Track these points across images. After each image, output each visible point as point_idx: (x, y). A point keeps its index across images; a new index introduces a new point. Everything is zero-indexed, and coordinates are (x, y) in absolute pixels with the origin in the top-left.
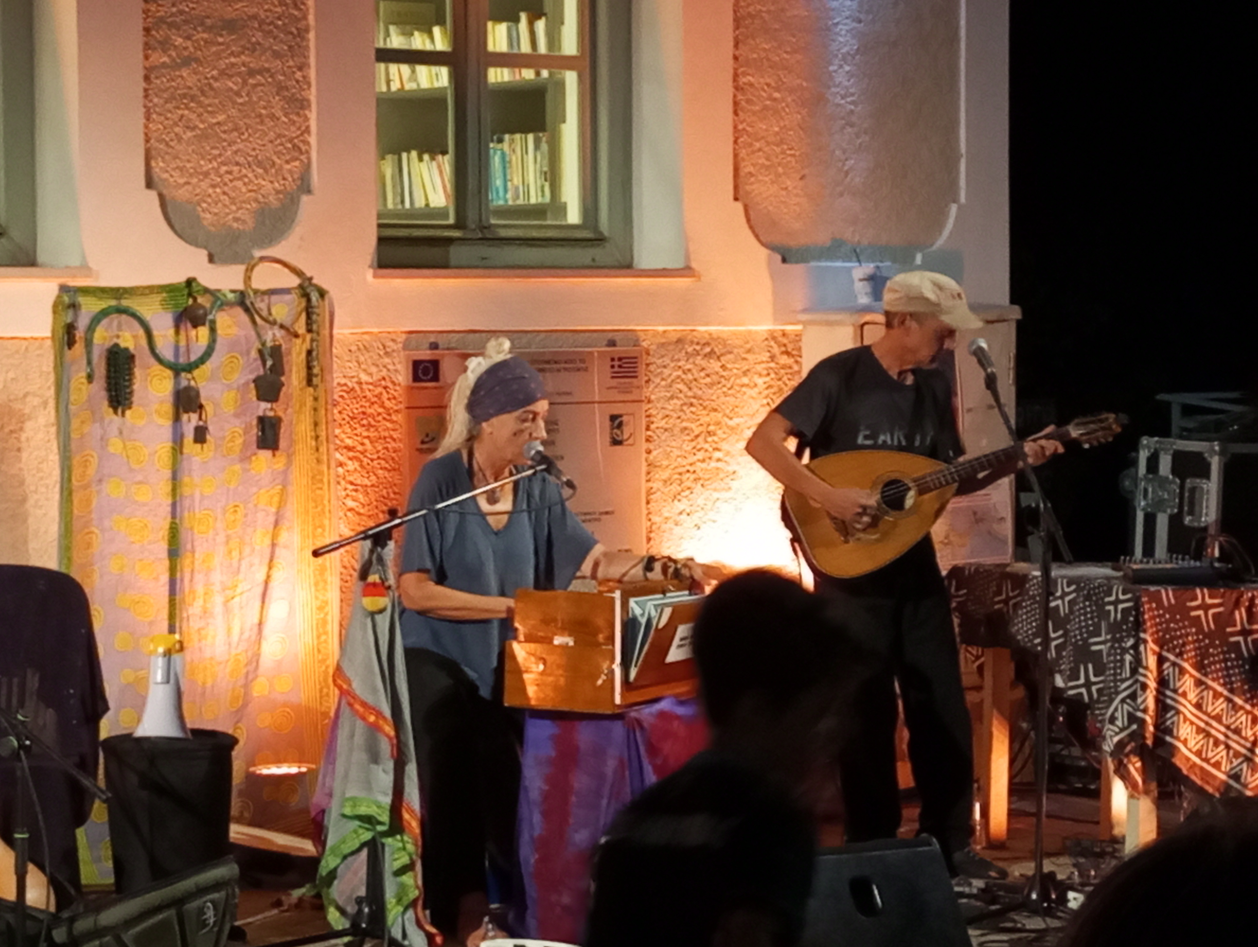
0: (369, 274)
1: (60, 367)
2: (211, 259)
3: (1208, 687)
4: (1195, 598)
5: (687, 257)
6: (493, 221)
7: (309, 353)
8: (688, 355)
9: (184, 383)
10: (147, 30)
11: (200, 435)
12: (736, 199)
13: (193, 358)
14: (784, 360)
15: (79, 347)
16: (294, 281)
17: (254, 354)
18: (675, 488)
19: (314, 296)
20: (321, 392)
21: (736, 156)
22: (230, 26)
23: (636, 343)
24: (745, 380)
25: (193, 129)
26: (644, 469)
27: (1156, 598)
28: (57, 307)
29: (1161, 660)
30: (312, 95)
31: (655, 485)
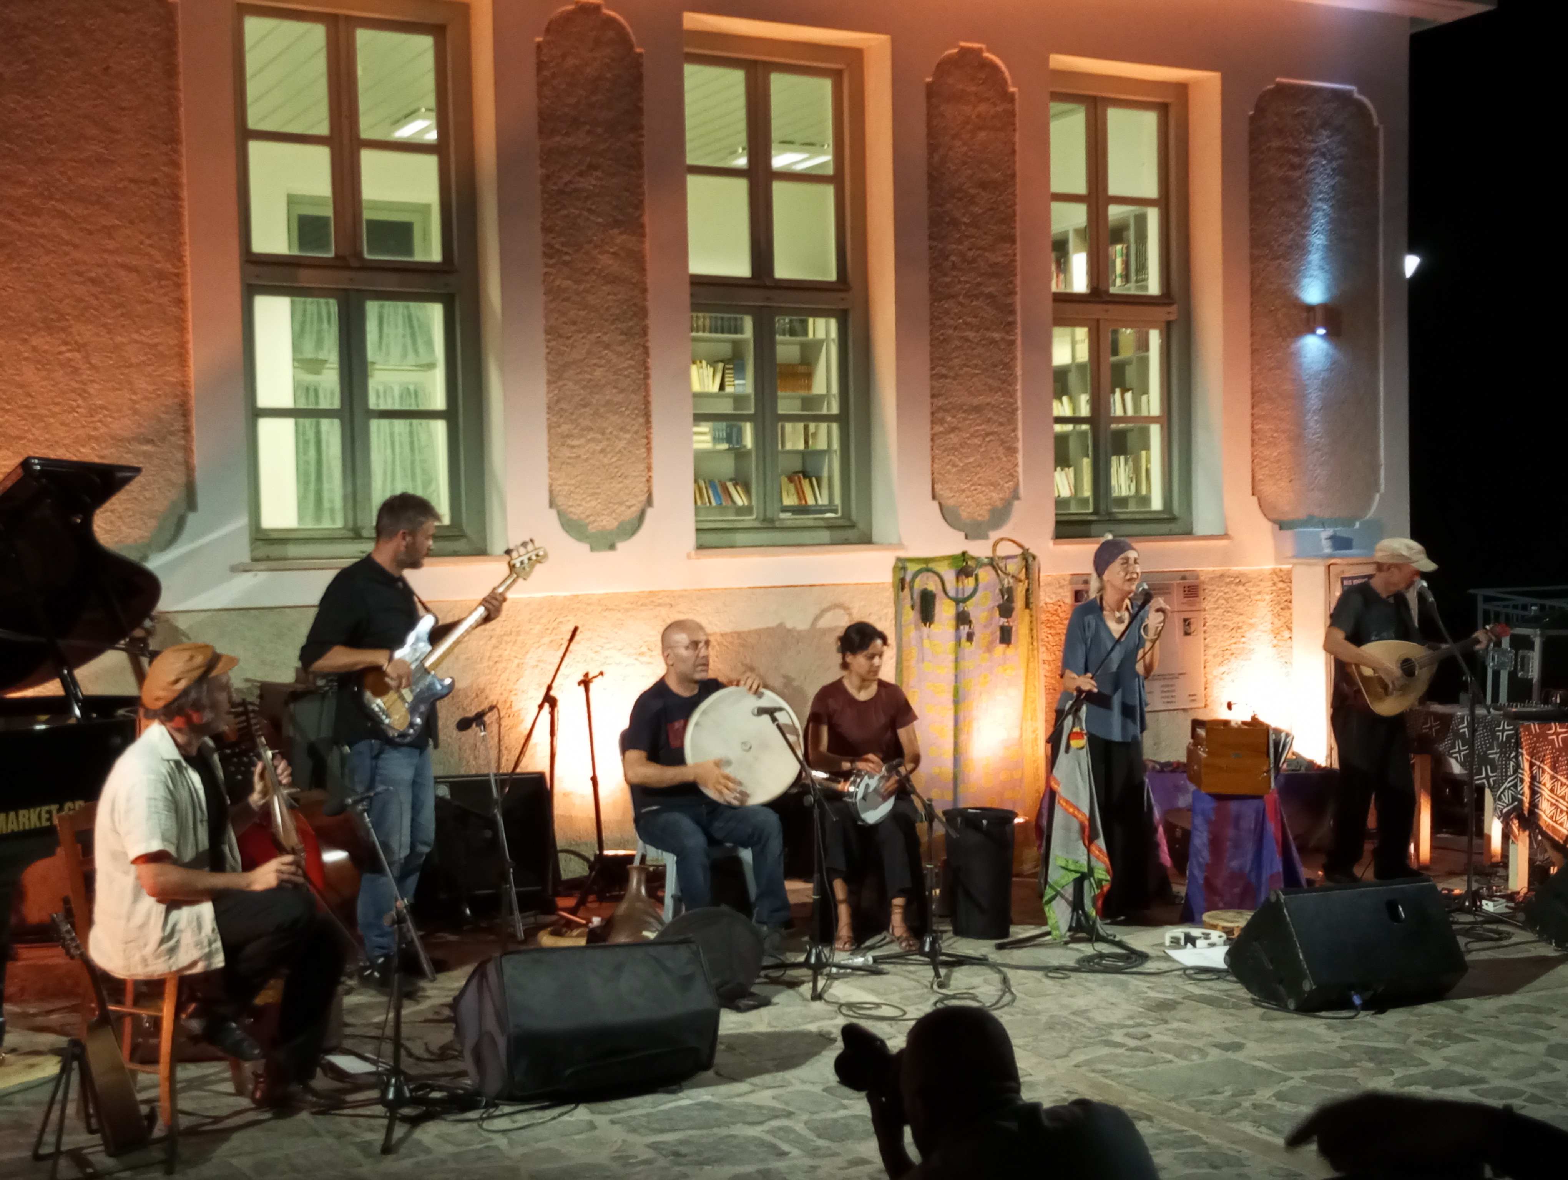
0: (1051, 543)
1: (897, 602)
2: (966, 537)
3: (1558, 780)
4: (1550, 729)
5: (1226, 528)
6: (1115, 510)
7: (1027, 590)
8: (1228, 584)
9: (961, 609)
10: (933, 413)
11: (970, 637)
12: (1253, 494)
13: (966, 595)
14: (1281, 585)
15: (907, 591)
16: (1019, 551)
17: (997, 591)
18: (1220, 659)
19: (1030, 560)
20: (1034, 613)
21: (1253, 470)
22: (977, 409)
23: (1197, 577)
24: (1259, 597)
25: (957, 466)
26: (1202, 648)
27: (1528, 729)
28: (895, 568)
29: (1532, 765)
30: (1020, 445)
31: (1209, 658)
